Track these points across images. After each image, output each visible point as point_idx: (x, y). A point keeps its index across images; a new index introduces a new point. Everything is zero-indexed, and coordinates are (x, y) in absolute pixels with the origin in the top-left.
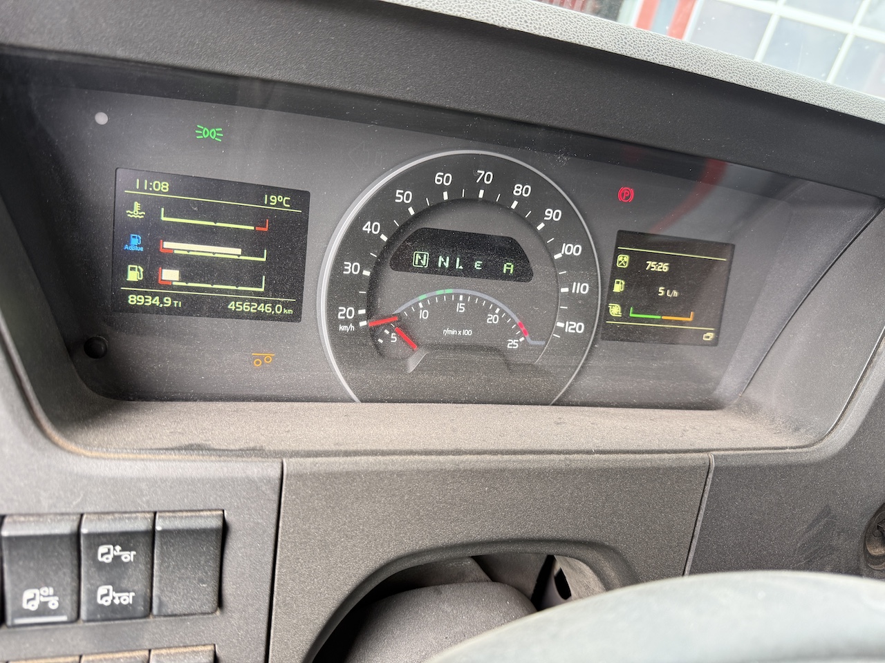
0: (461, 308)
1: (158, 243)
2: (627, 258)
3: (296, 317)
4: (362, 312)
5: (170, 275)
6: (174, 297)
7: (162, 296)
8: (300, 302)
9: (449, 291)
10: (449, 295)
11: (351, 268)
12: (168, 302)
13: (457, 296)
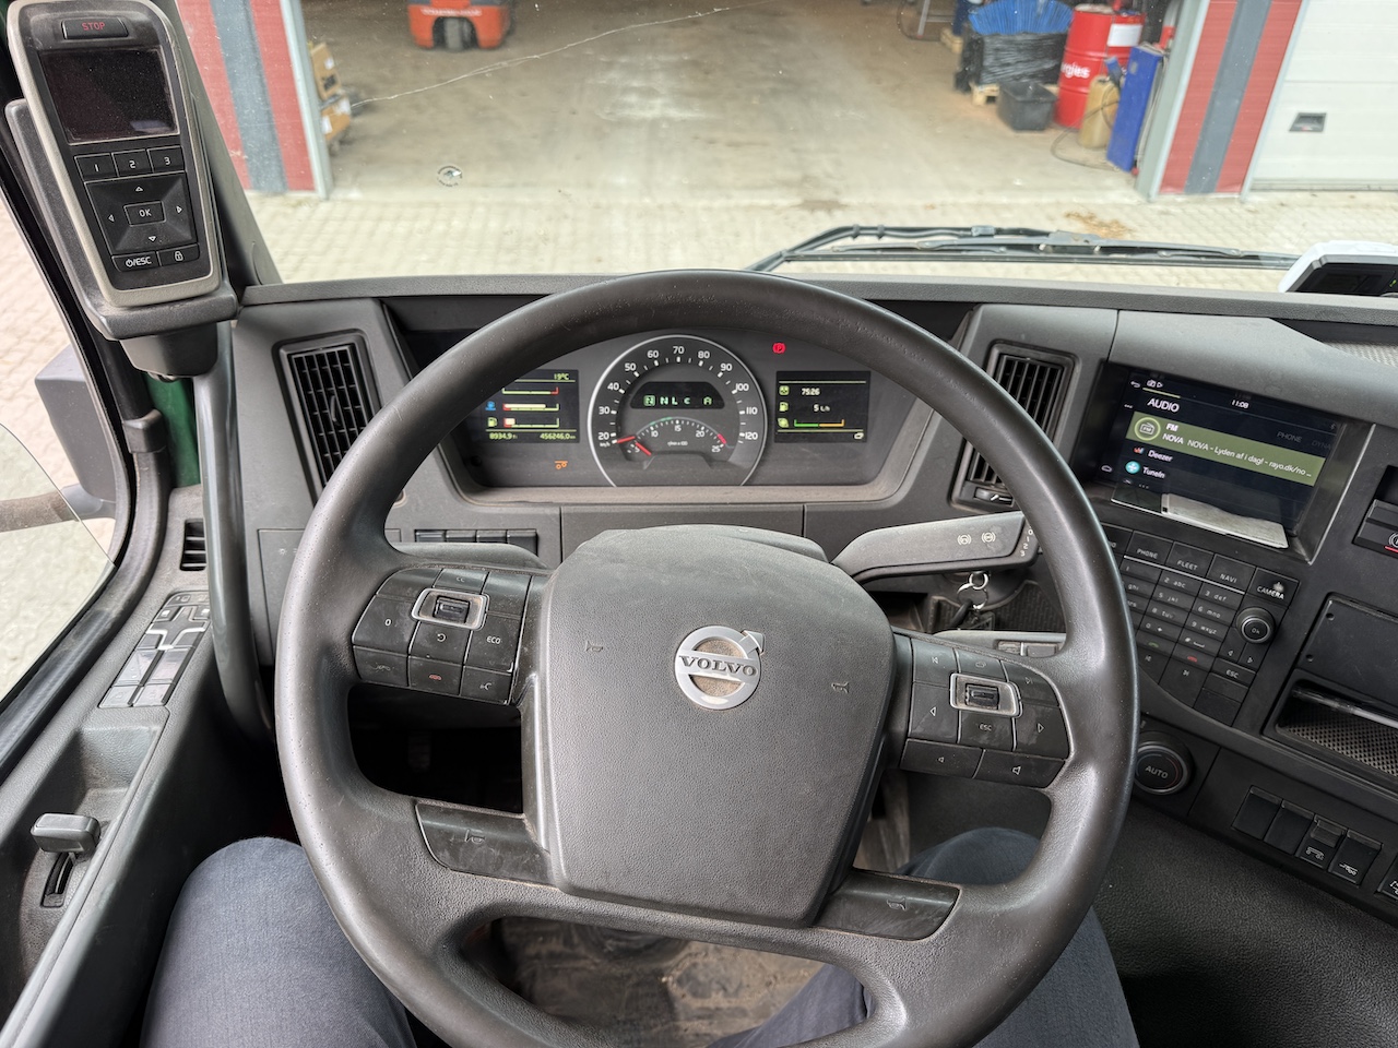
0: (678, 428)
1: (502, 407)
2: (787, 388)
3: (577, 440)
4: (614, 435)
5: (510, 422)
6: (513, 433)
7: (507, 433)
8: (578, 431)
9: (669, 418)
10: (669, 421)
11: (603, 410)
12: (510, 436)
13: (675, 421)
